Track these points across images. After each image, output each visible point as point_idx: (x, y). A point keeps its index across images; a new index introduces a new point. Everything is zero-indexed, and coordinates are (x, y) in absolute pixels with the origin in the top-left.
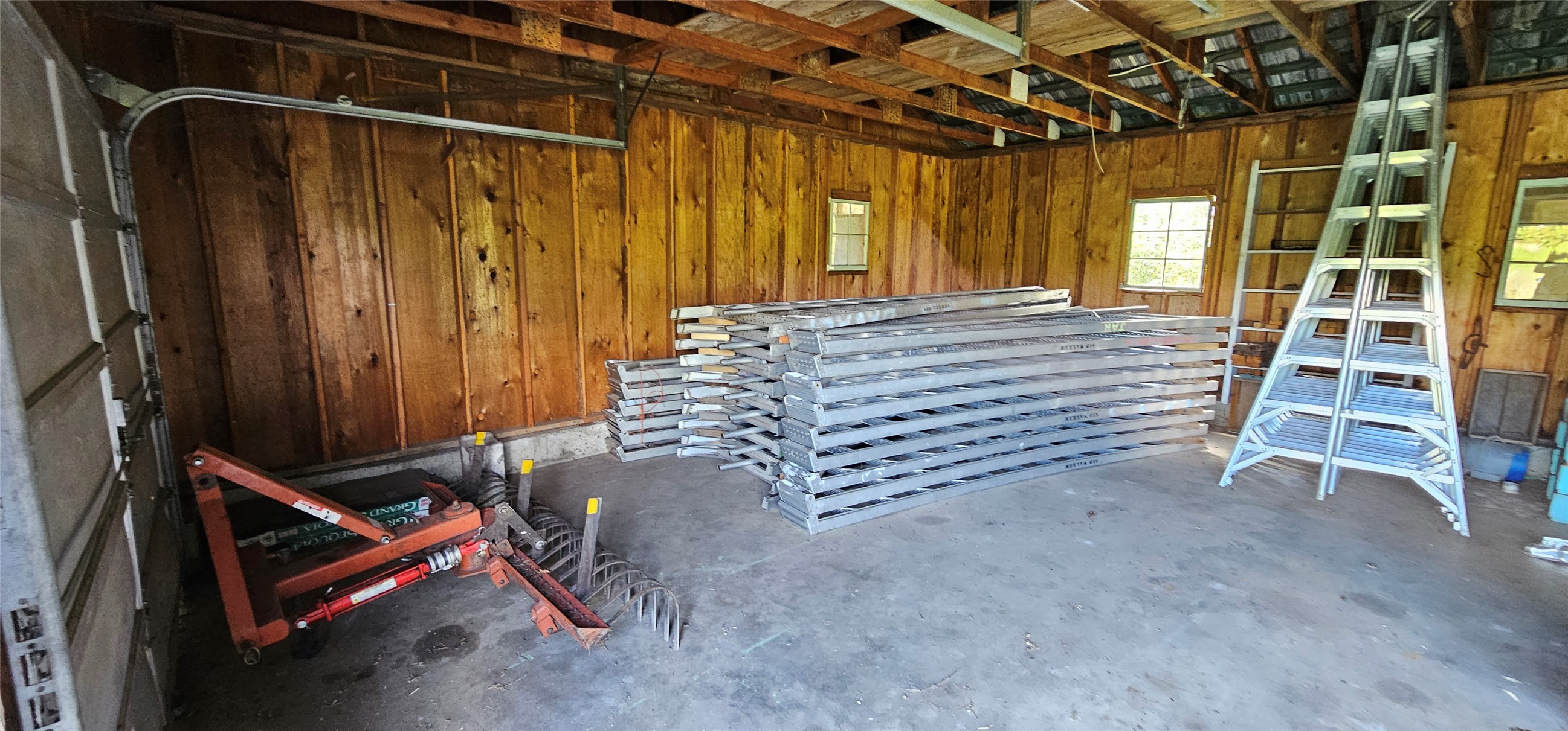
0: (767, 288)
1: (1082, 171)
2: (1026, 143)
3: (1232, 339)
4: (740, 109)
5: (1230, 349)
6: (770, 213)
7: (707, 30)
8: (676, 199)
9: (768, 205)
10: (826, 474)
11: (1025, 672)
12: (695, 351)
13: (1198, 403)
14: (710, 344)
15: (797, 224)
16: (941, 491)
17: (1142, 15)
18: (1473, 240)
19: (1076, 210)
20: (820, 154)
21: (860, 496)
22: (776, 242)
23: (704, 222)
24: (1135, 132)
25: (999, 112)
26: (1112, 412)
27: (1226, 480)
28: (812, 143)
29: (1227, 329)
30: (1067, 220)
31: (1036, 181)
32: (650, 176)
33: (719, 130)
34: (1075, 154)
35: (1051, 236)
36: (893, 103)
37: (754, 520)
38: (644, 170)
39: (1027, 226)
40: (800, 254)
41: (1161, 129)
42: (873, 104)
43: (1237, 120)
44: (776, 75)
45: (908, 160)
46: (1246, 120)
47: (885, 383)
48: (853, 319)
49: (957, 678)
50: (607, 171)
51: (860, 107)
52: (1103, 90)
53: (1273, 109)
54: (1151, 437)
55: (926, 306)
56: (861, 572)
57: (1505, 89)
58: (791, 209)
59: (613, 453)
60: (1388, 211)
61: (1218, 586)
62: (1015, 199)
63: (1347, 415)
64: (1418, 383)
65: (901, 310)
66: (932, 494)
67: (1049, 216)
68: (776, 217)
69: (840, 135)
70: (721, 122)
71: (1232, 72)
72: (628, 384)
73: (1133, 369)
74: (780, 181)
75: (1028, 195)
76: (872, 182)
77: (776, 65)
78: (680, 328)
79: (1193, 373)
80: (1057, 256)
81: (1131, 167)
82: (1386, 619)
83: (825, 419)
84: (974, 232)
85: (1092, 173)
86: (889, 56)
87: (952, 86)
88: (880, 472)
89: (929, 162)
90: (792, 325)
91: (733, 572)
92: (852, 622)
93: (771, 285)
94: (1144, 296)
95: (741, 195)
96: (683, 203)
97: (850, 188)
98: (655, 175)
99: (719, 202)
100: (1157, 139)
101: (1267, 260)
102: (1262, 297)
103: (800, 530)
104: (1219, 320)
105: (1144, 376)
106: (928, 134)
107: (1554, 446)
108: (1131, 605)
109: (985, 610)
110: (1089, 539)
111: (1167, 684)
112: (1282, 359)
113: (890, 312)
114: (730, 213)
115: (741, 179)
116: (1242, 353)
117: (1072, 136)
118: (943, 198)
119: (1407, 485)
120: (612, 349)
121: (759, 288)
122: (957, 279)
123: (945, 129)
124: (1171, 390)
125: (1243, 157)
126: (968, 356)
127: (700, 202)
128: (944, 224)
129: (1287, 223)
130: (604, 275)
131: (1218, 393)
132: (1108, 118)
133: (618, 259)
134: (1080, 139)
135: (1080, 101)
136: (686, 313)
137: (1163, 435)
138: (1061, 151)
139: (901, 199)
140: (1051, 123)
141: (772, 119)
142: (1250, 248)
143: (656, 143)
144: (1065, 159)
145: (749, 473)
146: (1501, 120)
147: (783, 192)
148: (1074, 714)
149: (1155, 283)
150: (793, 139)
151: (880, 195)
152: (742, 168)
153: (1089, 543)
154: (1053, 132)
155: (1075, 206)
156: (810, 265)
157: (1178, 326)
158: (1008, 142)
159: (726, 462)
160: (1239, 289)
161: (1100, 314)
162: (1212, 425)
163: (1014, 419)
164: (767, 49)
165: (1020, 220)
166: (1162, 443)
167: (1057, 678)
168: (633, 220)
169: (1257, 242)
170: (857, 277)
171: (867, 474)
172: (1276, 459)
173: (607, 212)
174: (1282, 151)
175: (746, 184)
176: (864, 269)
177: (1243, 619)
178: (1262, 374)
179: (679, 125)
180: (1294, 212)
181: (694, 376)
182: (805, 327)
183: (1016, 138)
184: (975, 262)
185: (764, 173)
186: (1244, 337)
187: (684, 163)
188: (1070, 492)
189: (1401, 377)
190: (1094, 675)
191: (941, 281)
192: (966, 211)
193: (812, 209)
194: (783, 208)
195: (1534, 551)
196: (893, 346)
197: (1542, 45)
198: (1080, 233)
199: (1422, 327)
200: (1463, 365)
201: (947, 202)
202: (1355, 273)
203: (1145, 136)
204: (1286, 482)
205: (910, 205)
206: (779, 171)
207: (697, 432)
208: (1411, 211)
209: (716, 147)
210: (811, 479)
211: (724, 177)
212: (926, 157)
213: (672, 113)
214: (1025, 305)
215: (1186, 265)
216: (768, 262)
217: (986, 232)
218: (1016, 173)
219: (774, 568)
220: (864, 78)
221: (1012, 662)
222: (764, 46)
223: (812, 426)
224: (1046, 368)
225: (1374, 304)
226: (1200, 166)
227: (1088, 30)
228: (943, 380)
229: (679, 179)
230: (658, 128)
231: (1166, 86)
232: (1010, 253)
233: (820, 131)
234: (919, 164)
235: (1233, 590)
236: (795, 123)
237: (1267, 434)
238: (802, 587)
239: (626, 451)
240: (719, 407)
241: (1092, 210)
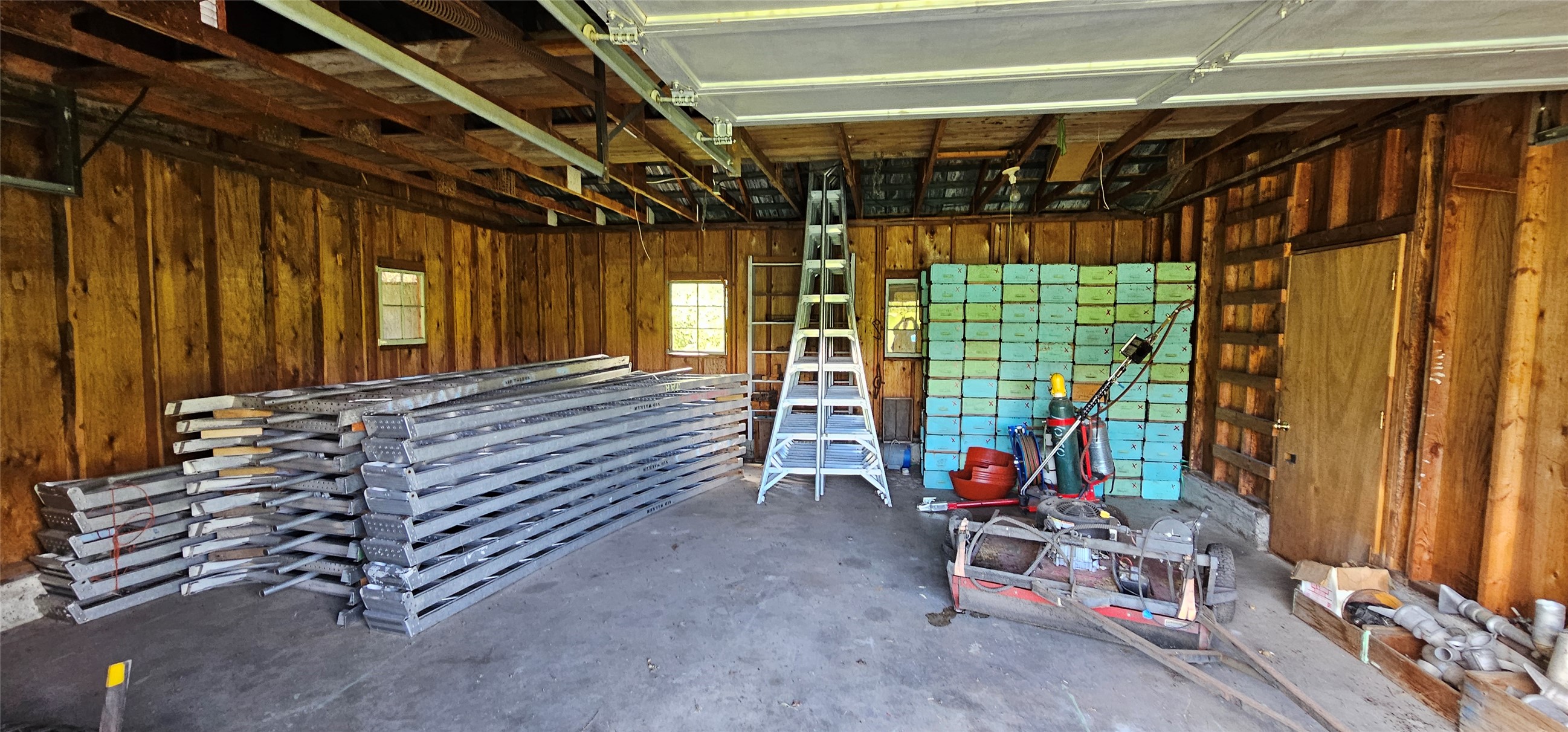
0: (300, 367)
1: (629, 255)
2: (576, 225)
3: (749, 389)
4: (253, 160)
5: (749, 397)
6: (299, 282)
7: (223, 75)
8: (157, 261)
9: (296, 272)
10: (423, 567)
11: (653, 690)
12: (208, 453)
13: (736, 442)
14: (232, 442)
15: (337, 293)
16: (544, 558)
17: (672, 145)
18: (870, 317)
19: (626, 286)
20: (362, 219)
21: (463, 581)
22: (310, 315)
23: (203, 290)
24: (665, 226)
25: (550, 195)
26: (678, 458)
27: (761, 499)
28: (350, 207)
29: (746, 383)
30: (619, 294)
31: (590, 260)
32: (109, 231)
33: (221, 182)
34: (620, 240)
35: (607, 309)
36: (447, 178)
37: (333, 640)
38: (98, 222)
39: (584, 299)
40: (342, 328)
41: (684, 226)
42: (425, 175)
43: (735, 224)
44: (306, 132)
45: (461, 233)
46: (741, 225)
47: (481, 460)
48: (434, 398)
49: (600, 717)
50: (28, 219)
51: (410, 176)
52: (644, 194)
53: (756, 219)
54: (706, 475)
55: (507, 379)
56: (481, 657)
57: (873, 222)
58: (327, 277)
59: (56, 615)
60: (830, 298)
61: (771, 578)
62: (572, 275)
63: (824, 438)
64: (856, 411)
65: (483, 385)
66: (535, 563)
67: (604, 292)
68: (307, 287)
69: (387, 201)
70: (224, 174)
71: (728, 189)
72: (86, 511)
73: (690, 421)
74: (311, 245)
75: (583, 273)
76: (425, 251)
77: (316, 124)
78: (181, 427)
79: (728, 419)
80: (614, 327)
81: (665, 254)
82: (863, 571)
83: (420, 506)
84: (535, 303)
85: (636, 256)
86: (453, 138)
87: (509, 170)
88: (483, 551)
89: (484, 235)
90: (366, 410)
91: (320, 706)
92: (484, 707)
93: (305, 365)
94: (686, 360)
95: (257, 259)
96: (168, 266)
97: (400, 257)
98: (119, 229)
99: (225, 269)
100: (682, 233)
101: (765, 328)
102: (764, 357)
103: (394, 636)
104: (740, 377)
105: (695, 427)
106: (480, 208)
107: (920, 442)
108: (718, 610)
109: (609, 652)
110: (677, 568)
111: (753, 659)
112: (785, 403)
113: (472, 388)
114: (243, 282)
115: (256, 241)
116: (757, 400)
117: (615, 223)
118: (501, 271)
119: (859, 479)
120: (43, 466)
121: (290, 368)
122: (522, 350)
123: (498, 205)
124: (716, 434)
125: (741, 252)
126: (557, 424)
127: (196, 264)
128: (504, 296)
129: (773, 302)
130: (26, 363)
131: (746, 432)
132: (645, 212)
133: (52, 338)
134: (623, 227)
135: (624, 197)
136: (189, 406)
137: (713, 472)
138: (608, 235)
139: (457, 270)
140: (598, 210)
141: (298, 176)
142: (753, 321)
143: (118, 188)
144: (612, 242)
145: (305, 591)
146: (873, 241)
147: (316, 258)
148: (697, 707)
149: (689, 348)
150: (325, 201)
151: (435, 265)
152: (257, 229)
153: (678, 571)
154: (600, 219)
155: (625, 284)
156: (357, 341)
157: (715, 383)
158: (559, 221)
159: (269, 585)
160: (750, 352)
161: (658, 376)
162: (746, 459)
163: (601, 477)
164: (304, 108)
165: (578, 294)
166: (714, 478)
167: (679, 685)
168: (79, 287)
169: (757, 316)
170: (414, 351)
171: (469, 556)
172: (790, 476)
173: (28, 276)
174: (764, 251)
175: (264, 247)
176: (423, 342)
177: (790, 596)
178: (773, 415)
179: (157, 169)
180: (777, 294)
181: (206, 486)
182: (382, 411)
183: (567, 220)
184: (538, 333)
185: (289, 236)
186: (757, 387)
187: (166, 217)
188: (655, 533)
189: (847, 408)
190: (704, 672)
191: (505, 352)
192: (525, 284)
193: (355, 280)
194: (318, 276)
195: (921, 508)
196: (482, 423)
197: (886, 198)
198: (631, 307)
199: (853, 374)
200: (875, 396)
201: (505, 275)
202: (817, 339)
203: (674, 230)
204: (796, 492)
205: (468, 276)
206: (309, 234)
207: (218, 556)
208: (840, 298)
209: (218, 201)
210: (408, 576)
211: (231, 236)
212: (480, 230)
213: (148, 155)
214: (593, 372)
215: (710, 333)
216: (300, 339)
217: (547, 305)
218: (570, 251)
219: (374, 684)
220: (422, 152)
221: (640, 686)
222: (301, 104)
223: (405, 517)
224: (624, 428)
225: (828, 360)
226: (714, 258)
227: (635, 148)
228: (538, 450)
229: (160, 237)
230: (122, 169)
231: (685, 192)
232: (571, 324)
233: (360, 194)
234: (474, 236)
235: (781, 578)
236: (326, 182)
237: (781, 458)
238: (415, 694)
239: (84, 607)
240: (249, 519)
241: (638, 288)
